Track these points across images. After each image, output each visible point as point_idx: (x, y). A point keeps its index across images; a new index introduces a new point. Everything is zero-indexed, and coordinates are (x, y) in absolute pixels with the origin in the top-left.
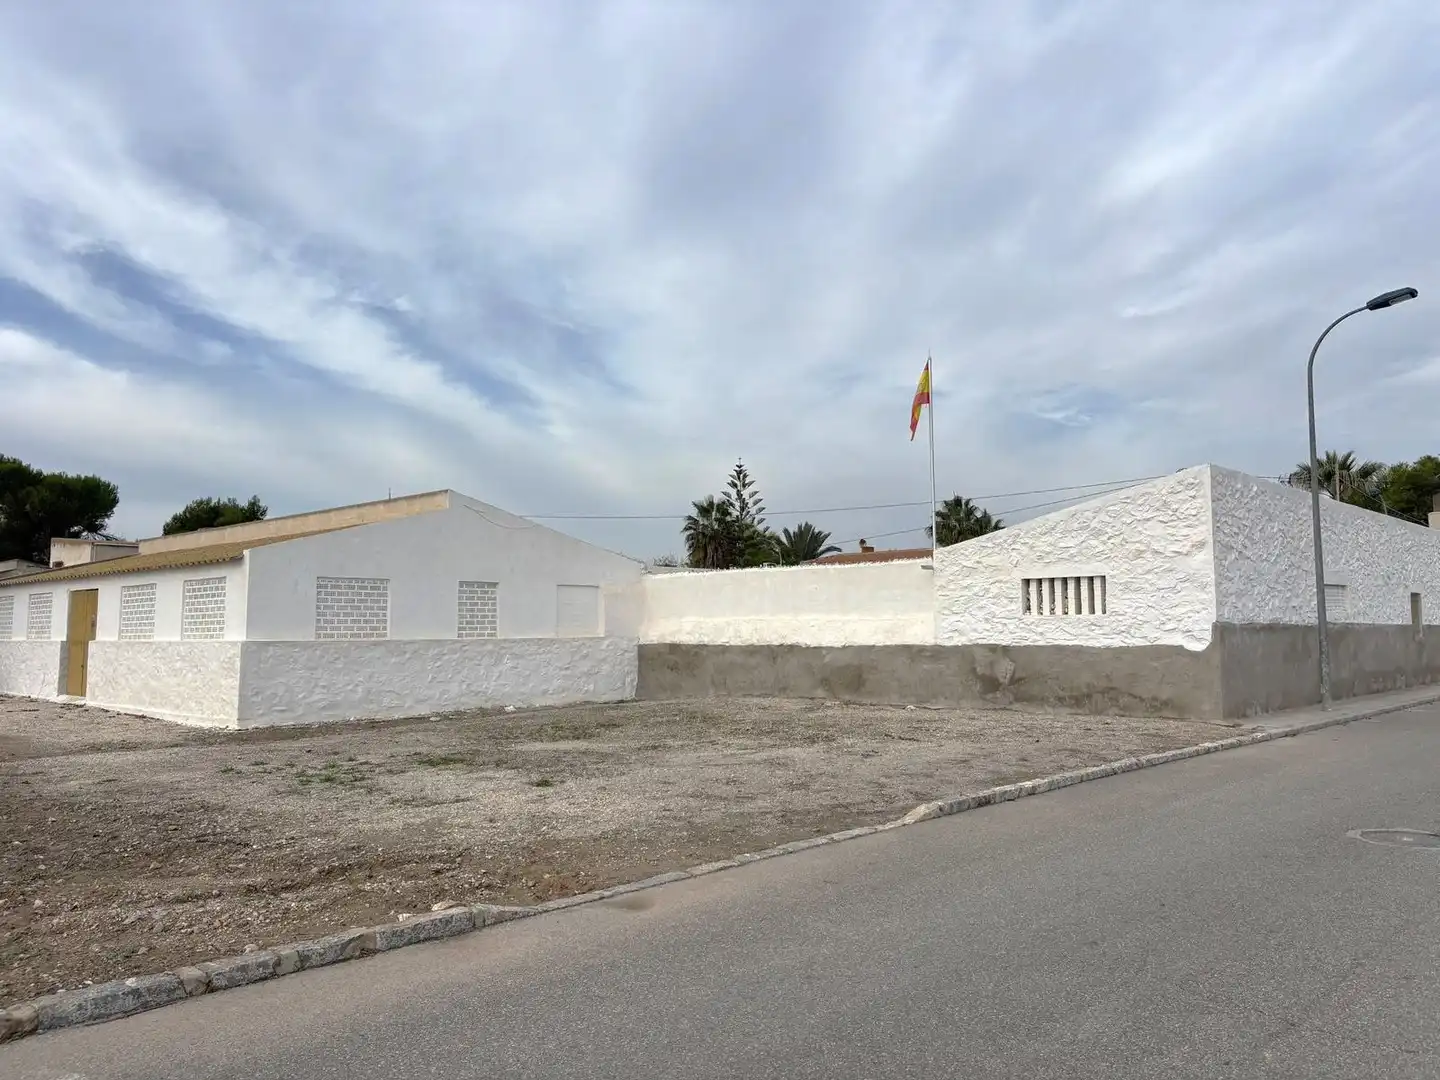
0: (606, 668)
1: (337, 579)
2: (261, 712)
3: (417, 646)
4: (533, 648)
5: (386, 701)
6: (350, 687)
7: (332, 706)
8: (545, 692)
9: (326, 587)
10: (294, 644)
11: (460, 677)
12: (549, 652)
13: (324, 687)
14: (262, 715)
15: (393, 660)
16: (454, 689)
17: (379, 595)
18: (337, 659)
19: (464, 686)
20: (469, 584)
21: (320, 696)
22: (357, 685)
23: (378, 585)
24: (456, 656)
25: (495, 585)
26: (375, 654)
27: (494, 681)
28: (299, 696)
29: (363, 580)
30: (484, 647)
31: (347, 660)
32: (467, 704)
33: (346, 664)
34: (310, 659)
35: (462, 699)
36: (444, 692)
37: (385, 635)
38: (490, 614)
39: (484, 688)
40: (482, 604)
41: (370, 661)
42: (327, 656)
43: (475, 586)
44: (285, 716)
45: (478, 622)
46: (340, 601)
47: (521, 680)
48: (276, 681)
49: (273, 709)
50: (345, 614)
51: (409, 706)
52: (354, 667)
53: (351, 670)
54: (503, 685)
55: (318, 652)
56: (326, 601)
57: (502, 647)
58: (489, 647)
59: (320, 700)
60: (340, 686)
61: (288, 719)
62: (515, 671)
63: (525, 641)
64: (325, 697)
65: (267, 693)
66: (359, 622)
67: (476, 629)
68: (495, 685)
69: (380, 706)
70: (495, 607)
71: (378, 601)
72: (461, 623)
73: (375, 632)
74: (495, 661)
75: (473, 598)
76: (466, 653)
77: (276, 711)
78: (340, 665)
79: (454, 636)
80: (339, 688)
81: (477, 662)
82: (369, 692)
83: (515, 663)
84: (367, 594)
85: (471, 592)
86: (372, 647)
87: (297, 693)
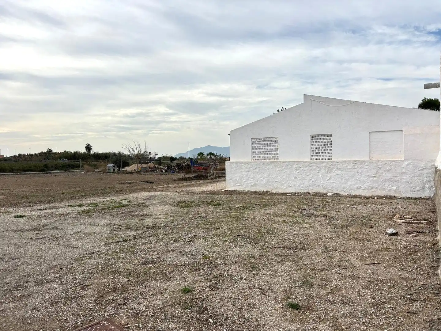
0: (406, 177)
1: (259, 139)
2: (232, 185)
3: (287, 164)
4: (351, 165)
5: (275, 185)
6: (261, 179)
7: (255, 185)
8: (359, 188)
9: (255, 142)
10: (241, 163)
11: (308, 178)
12: (361, 168)
13: (252, 178)
14: (233, 186)
15: (278, 169)
16: (306, 183)
17: (275, 143)
18: (256, 168)
19: (311, 182)
20: (317, 136)
21: (251, 181)
22: (264, 178)
23: (274, 140)
24: (306, 168)
25: (331, 135)
26: (271, 166)
27: (327, 180)
28: (244, 181)
29: (268, 138)
30: (322, 165)
31: (260, 169)
32: (313, 190)
33: (259, 170)
34: (247, 168)
35: (310, 188)
36: (301, 184)
37: (278, 159)
38: (328, 149)
39: (322, 184)
40: (324, 145)
41: (268, 169)
42: (252, 167)
43: (320, 136)
44: (240, 187)
45: (322, 153)
46: (260, 147)
47: (343, 181)
48: (236, 175)
49: (237, 184)
50: (262, 152)
51: (285, 188)
52: (263, 171)
53: (261, 173)
54: (332, 183)
55: (249, 166)
56: (255, 147)
57: (331, 165)
58: (324, 164)
59: (251, 183)
60: (257, 178)
61: (241, 189)
62: (339, 176)
63: (345, 162)
64: (253, 182)
65: (234, 179)
66: (268, 154)
67: (320, 156)
68: (328, 183)
69: (273, 187)
70: (331, 146)
71: (275, 146)
72: (313, 153)
73: (274, 158)
74: (328, 171)
75: (319, 142)
76: (312, 167)
77: (237, 185)
78: (257, 170)
79: (308, 159)
80: (257, 179)
81: (318, 171)
82: (268, 181)
83: (339, 172)
84: (270, 144)
85: (317, 139)
86: (270, 164)
87: (243, 180)
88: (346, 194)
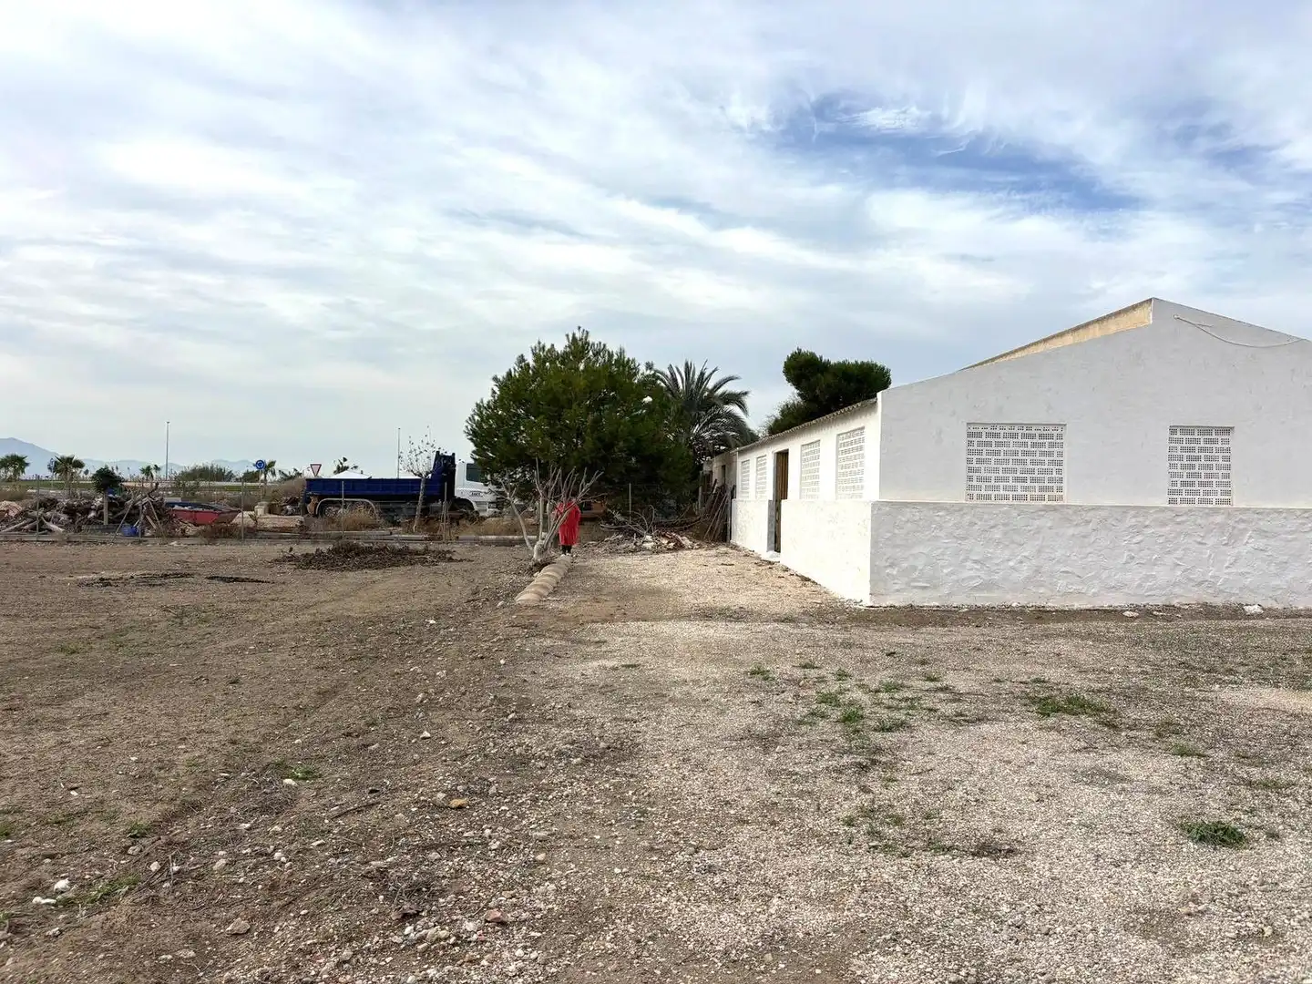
1: (994, 425)
2: (897, 587)
3: (1103, 513)
4: (1294, 523)
5: (1061, 583)
6: (1011, 564)
7: (988, 586)
9: (980, 435)
10: (937, 507)
11: (1169, 559)
13: (976, 562)
14: (897, 591)
15: (1071, 531)
16: (1162, 575)
17: (1052, 445)
18: (993, 527)
19: (1179, 572)
20: (1187, 430)
21: (972, 573)
22: (1021, 562)
23: (1047, 436)
24: (1165, 530)
25: (1228, 430)
26: (1046, 522)
27: (1227, 567)
28: (945, 571)
29: (1029, 426)
30: (1211, 519)
31: (1007, 528)
32: (1185, 597)
33: (1005, 533)
34: (957, 526)
35: (1177, 590)
36: (1147, 578)
37: (1061, 498)
38: (1220, 472)
39: (1211, 577)
40: (1207, 458)
41: (1038, 530)
42: (980, 523)
43: (1196, 433)
44: (927, 594)
45: (1201, 484)
46: (998, 453)
47: (1272, 568)
48: (915, 551)
49: (913, 584)
50: (1005, 470)
51: (1094, 593)
52: (1017, 538)
53: (1013, 542)
54: (1242, 574)
55: (967, 518)
56: (980, 453)
57: (1241, 519)
58: (1219, 519)
59: (972, 578)
60: (997, 562)
61: (931, 599)
62: (1262, 555)
63: (1278, 512)
64: (978, 574)
65: (905, 565)
66: (1024, 480)
67: (1197, 493)
68: (1229, 574)
69: (1052, 591)
70: (1228, 463)
71: (1050, 454)
72: (1174, 484)
73: (1047, 494)
74: (1229, 539)
75: (1193, 450)
76: (1182, 527)
77: (915, 587)
78: (997, 534)
79: (1162, 501)
80: (997, 564)
81: (1199, 540)
82: (1038, 571)
83: (1261, 543)
84: (1034, 445)
85: (1189, 441)
86: (1043, 513)
87: (942, 567)
88: (1280, 607)
